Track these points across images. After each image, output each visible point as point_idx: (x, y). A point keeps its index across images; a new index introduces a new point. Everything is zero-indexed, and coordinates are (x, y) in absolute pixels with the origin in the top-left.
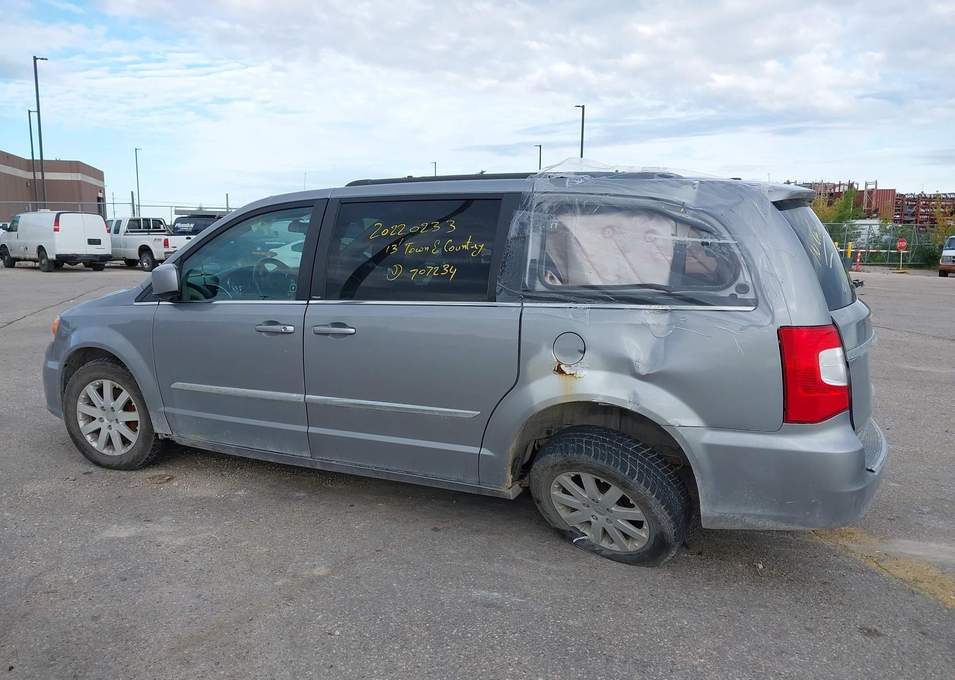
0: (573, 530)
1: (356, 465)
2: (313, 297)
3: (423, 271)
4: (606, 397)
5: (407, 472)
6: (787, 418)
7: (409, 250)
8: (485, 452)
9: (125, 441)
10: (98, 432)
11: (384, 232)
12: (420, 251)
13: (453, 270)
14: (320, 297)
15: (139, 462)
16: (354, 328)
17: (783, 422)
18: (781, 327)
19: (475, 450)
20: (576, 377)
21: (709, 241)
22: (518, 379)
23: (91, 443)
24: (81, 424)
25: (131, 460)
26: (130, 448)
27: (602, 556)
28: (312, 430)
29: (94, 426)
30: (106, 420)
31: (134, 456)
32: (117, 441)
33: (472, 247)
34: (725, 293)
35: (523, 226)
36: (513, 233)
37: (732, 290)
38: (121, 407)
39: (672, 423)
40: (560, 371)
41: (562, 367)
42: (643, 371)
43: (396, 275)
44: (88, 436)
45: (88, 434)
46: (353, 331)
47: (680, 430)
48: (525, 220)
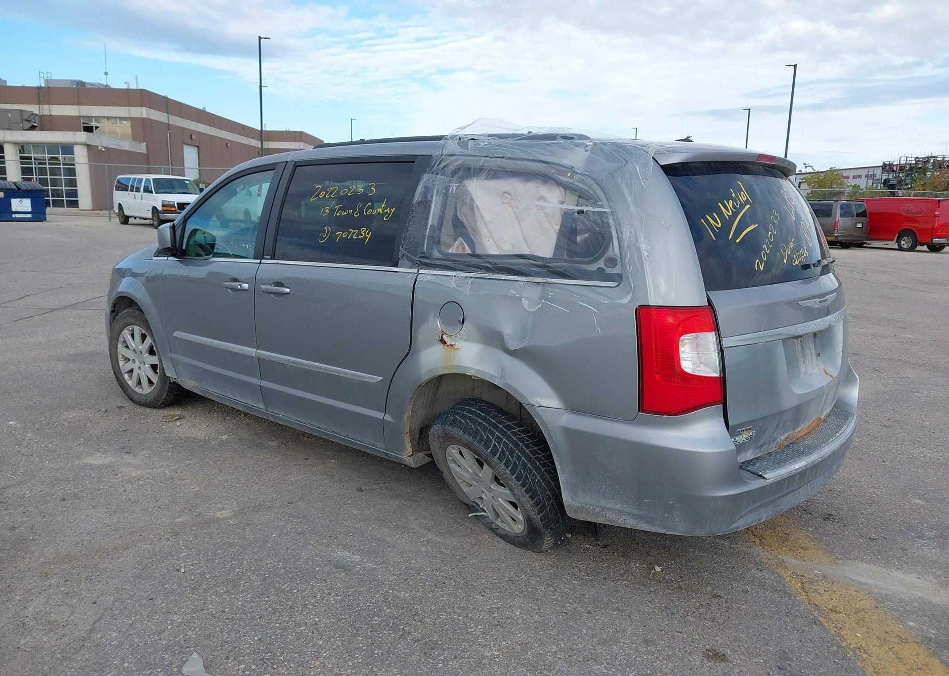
0: (474, 505)
1: (296, 420)
2: (266, 257)
3: (346, 234)
4: (478, 371)
5: (333, 432)
6: (643, 407)
7: (337, 212)
8: (388, 418)
9: (151, 382)
10: (131, 371)
11: (321, 194)
12: (345, 214)
13: (368, 234)
14: (269, 257)
15: (159, 401)
16: (289, 288)
17: (639, 411)
18: (639, 306)
19: (379, 415)
20: (454, 348)
21: (585, 209)
22: (410, 348)
23: (127, 381)
24: (121, 363)
25: (153, 399)
26: (153, 387)
27: (497, 534)
28: (264, 384)
29: (130, 365)
30: (137, 361)
31: (155, 396)
32: (145, 382)
33: (385, 211)
34: (593, 267)
35: (427, 189)
36: (417, 197)
37: (601, 264)
38: (147, 350)
39: (532, 402)
40: (443, 341)
41: (445, 337)
42: (512, 345)
43: (326, 237)
44: (126, 375)
45: (125, 373)
46: (288, 290)
47: (539, 410)
48: (430, 184)
